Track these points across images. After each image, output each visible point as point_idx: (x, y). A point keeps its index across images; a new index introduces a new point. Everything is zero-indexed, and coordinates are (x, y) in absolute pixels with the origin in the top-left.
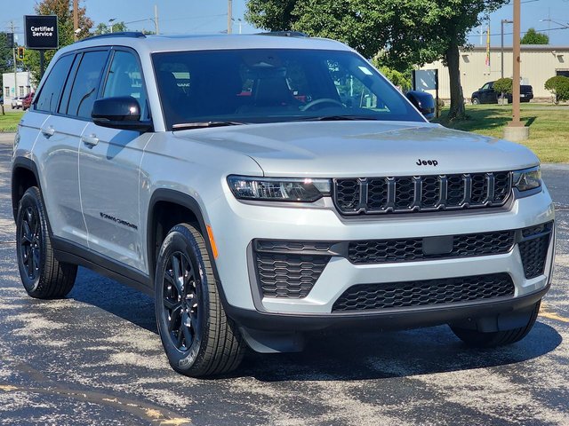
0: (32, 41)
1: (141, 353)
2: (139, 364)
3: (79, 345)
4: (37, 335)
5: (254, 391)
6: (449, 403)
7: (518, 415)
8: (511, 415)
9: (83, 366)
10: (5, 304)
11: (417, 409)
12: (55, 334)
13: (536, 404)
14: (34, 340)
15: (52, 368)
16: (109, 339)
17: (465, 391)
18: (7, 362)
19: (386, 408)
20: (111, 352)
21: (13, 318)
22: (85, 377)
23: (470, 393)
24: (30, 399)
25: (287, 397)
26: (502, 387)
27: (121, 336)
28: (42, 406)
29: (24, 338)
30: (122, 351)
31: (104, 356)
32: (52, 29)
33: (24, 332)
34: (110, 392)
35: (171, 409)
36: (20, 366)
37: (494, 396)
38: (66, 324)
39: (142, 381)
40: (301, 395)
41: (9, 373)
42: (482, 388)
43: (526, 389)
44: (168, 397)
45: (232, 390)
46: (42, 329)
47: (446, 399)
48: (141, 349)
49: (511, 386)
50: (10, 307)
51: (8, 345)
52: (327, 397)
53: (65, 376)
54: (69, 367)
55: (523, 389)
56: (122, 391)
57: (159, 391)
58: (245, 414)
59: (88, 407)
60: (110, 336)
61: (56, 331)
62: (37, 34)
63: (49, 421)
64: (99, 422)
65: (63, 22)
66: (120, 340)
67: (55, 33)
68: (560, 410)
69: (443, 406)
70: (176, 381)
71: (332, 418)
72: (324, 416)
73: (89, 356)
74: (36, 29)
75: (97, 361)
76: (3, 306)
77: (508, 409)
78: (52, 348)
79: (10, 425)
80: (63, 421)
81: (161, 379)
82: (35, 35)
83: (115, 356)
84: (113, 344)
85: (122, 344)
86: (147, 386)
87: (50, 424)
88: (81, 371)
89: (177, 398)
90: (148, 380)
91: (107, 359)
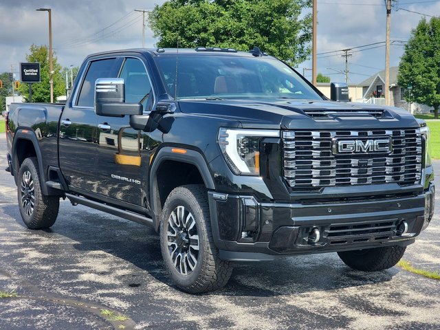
0: (25, 78)
1: (98, 273)
2: (97, 280)
3: (59, 269)
4: (33, 262)
7: (331, 313)
8: (327, 314)
9: (62, 282)
10: (15, 242)
12: (45, 262)
13: (341, 306)
14: (31, 265)
15: (43, 283)
16: (77, 265)
18: (14, 280)
19: (250, 308)
20: (79, 273)
21: (18, 251)
22: (64, 290)
24: (30, 304)
27: (85, 262)
28: (38, 308)
29: (25, 264)
30: (86, 272)
31: (75, 275)
32: (37, 71)
33: (24, 260)
34: (79, 299)
35: (118, 310)
36: (23, 283)
38: (50, 255)
39: (100, 292)
41: (16, 287)
43: (335, 296)
44: (116, 303)
45: (155, 298)
46: (36, 258)
48: (98, 271)
49: (326, 295)
50: (15, 244)
51: (15, 269)
53: (51, 289)
54: (53, 283)
55: (333, 296)
56: (87, 299)
57: (110, 299)
59: (67, 309)
60: (79, 263)
61: (44, 259)
62: (28, 74)
63: (43, 318)
64: (74, 319)
65: (42, 67)
66: (85, 265)
67: (38, 73)
68: (357, 309)
69: (285, 308)
70: (120, 292)
71: (219, 315)
72: (213, 314)
73: (65, 276)
75: (71, 278)
76: (11, 243)
77: (325, 309)
78: (43, 270)
79: (18, 321)
80: (51, 319)
81: (111, 291)
82: (26, 74)
83: (82, 276)
84: (80, 268)
85: (86, 267)
86: (102, 295)
87: (43, 321)
88: (61, 285)
89: (122, 303)
90: (103, 292)
91: (77, 278)
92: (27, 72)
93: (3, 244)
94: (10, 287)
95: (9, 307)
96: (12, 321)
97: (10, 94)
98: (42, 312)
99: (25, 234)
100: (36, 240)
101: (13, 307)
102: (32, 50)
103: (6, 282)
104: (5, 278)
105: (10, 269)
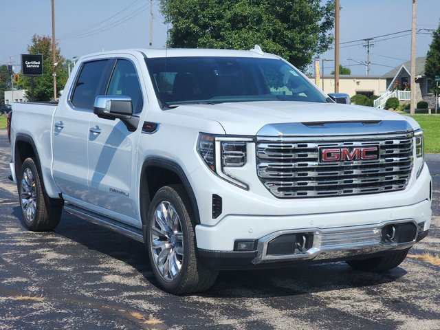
1: (122, 275)
2: (122, 282)
3: (81, 270)
4: (52, 263)
5: (201, 301)
6: (330, 308)
7: (376, 317)
8: (372, 316)
9: (85, 284)
10: (27, 242)
11: (310, 313)
12: (65, 263)
13: (386, 309)
14: (51, 266)
15: (65, 286)
16: (99, 266)
17: (338, 300)
18: (35, 282)
19: (289, 311)
20: (102, 274)
21: (35, 252)
22: (88, 292)
23: (342, 302)
24: (54, 307)
25: (223, 304)
26: (362, 297)
27: (107, 263)
28: (63, 311)
29: (43, 265)
30: (109, 274)
31: (99, 277)
32: (39, 63)
33: (43, 261)
34: (106, 301)
35: (149, 313)
36: (44, 285)
37: (358, 304)
38: (70, 256)
39: (126, 294)
40: (232, 303)
41: (37, 289)
42: (349, 298)
43: (378, 299)
44: (145, 305)
46: (55, 259)
47: (327, 306)
48: (122, 272)
49: (367, 297)
50: (31, 244)
51: (34, 270)
52: (250, 304)
53: (74, 291)
54: (76, 285)
55: (375, 299)
56: (114, 301)
57: (138, 301)
58: (198, 316)
59: (93, 312)
60: (100, 264)
61: (63, 260)
62: (30, 66)
63: (69, 322)
64: (102, 323)
65: (45, 58)
66: (107, 266)
67: (40, 65)
69: (327, 311)
70: (148, 294)
73: (88, 278)
74: (28, 63)
75: (94, 280)
76: (27, 244)
77: (369, 312)
78: (63, 272)
79: (44, 324)
80: (78, 322)
81: (138, 293)
82: (28, 66)
83: (105, 277)
84: (103, 269)
85: (108, 269)
86: (130, 297)
87: (70, 324)
88: (84, 288)
89: (151, 306)
90: (130, 294)
91: (100, 279)
92: (29, 65)
93: (18, 244)
94: (31, 289)
95: (32, 310)
96: (37, 324)
97: (8, 88)
98: (67, 315)
99: (40, 234)
100: (53, 240)
101: (37, 310)
102: (34, 40)
103: (26, 284)
104: (24, 280)
105: (28, 271)
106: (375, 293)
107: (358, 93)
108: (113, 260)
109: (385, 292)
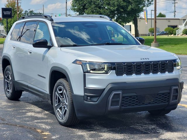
0: (4, 16)
1: (36, 112)
2: (35, 116)
3: (16, 110)
4: (4, 107)
7: (152, 131)
8: (150, 131)
9: (17, 116)
12: (10, 107)
13: (157, 128)
15: (8, 117)
16: (26, 108)
22: (18, 120)
24: (1, 127)
26: (147, 123)
27: (30, 107)
28: (4, 129)
30: (30, 112)
32: (10, 12)
34: (26, 124)
35: (45, 130)
37: (145, 125)
38: (13, 104)
39: (36, 121)
42: (141, 123)
44: (44, 126)
46: (5, 105)
47: (130, 126)
49: (150, 122)
53: (12, 119)
54: (13, 117)
55: (154, 123)
56: (30, 124)
57: (41, 124)
58: (68, 131)
59: (19, 129)
63: (7, 133)
66: (29, 108)
68: (165, 130)
70: (46, 121)
73: (19, 114)
74: (5, 12)
75: (22, 115)
77: (149, 129)
78: (8, 111)
81: (42, 121)
83: (27, 113)
84: (27, 110)
85: (30, 110)
86: (37, 123)
88: (17, 118)
89: (47, 126)
90: (38, 121)
91: (25, 114)
92: (5, 13)
98: (7, 131)
102: (8, 1)
106: (154, 121)
107: (169, 26)
108: (33, 106)
109: (159, 120)
